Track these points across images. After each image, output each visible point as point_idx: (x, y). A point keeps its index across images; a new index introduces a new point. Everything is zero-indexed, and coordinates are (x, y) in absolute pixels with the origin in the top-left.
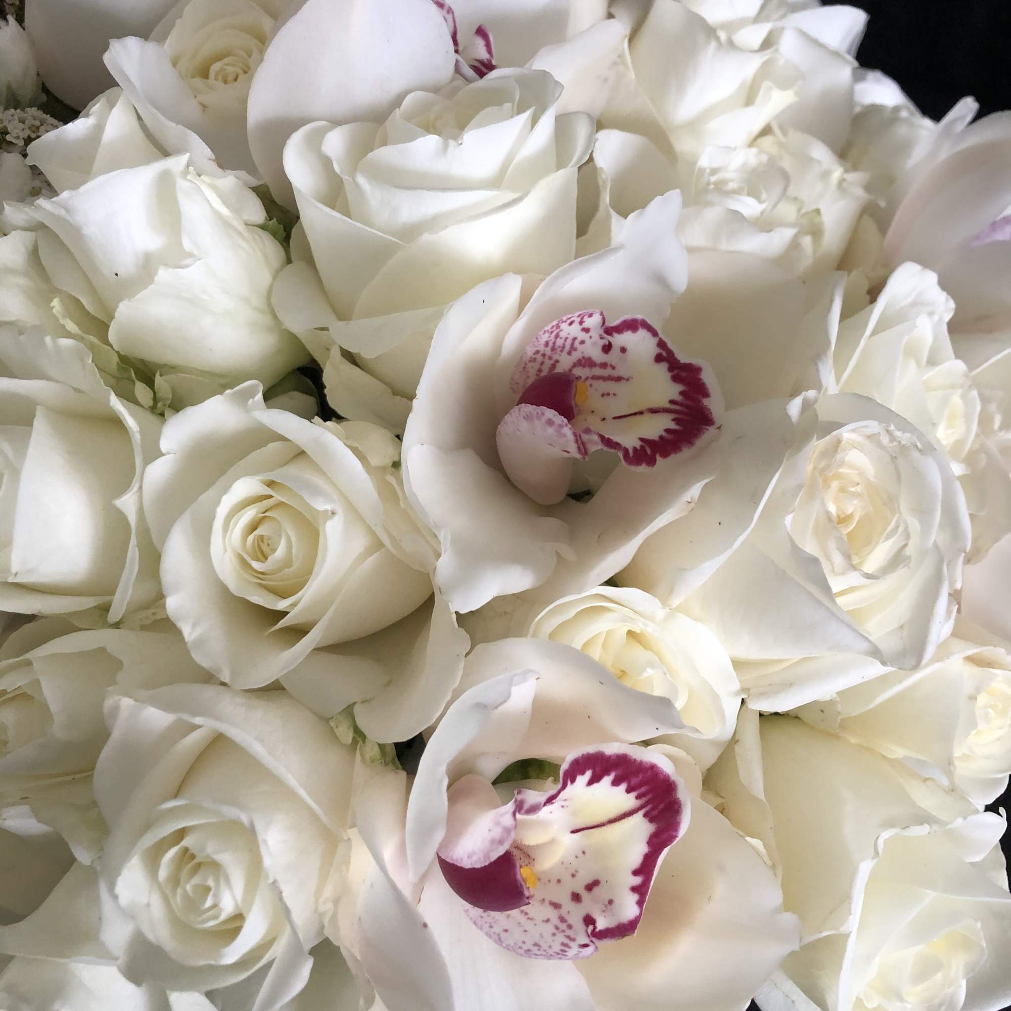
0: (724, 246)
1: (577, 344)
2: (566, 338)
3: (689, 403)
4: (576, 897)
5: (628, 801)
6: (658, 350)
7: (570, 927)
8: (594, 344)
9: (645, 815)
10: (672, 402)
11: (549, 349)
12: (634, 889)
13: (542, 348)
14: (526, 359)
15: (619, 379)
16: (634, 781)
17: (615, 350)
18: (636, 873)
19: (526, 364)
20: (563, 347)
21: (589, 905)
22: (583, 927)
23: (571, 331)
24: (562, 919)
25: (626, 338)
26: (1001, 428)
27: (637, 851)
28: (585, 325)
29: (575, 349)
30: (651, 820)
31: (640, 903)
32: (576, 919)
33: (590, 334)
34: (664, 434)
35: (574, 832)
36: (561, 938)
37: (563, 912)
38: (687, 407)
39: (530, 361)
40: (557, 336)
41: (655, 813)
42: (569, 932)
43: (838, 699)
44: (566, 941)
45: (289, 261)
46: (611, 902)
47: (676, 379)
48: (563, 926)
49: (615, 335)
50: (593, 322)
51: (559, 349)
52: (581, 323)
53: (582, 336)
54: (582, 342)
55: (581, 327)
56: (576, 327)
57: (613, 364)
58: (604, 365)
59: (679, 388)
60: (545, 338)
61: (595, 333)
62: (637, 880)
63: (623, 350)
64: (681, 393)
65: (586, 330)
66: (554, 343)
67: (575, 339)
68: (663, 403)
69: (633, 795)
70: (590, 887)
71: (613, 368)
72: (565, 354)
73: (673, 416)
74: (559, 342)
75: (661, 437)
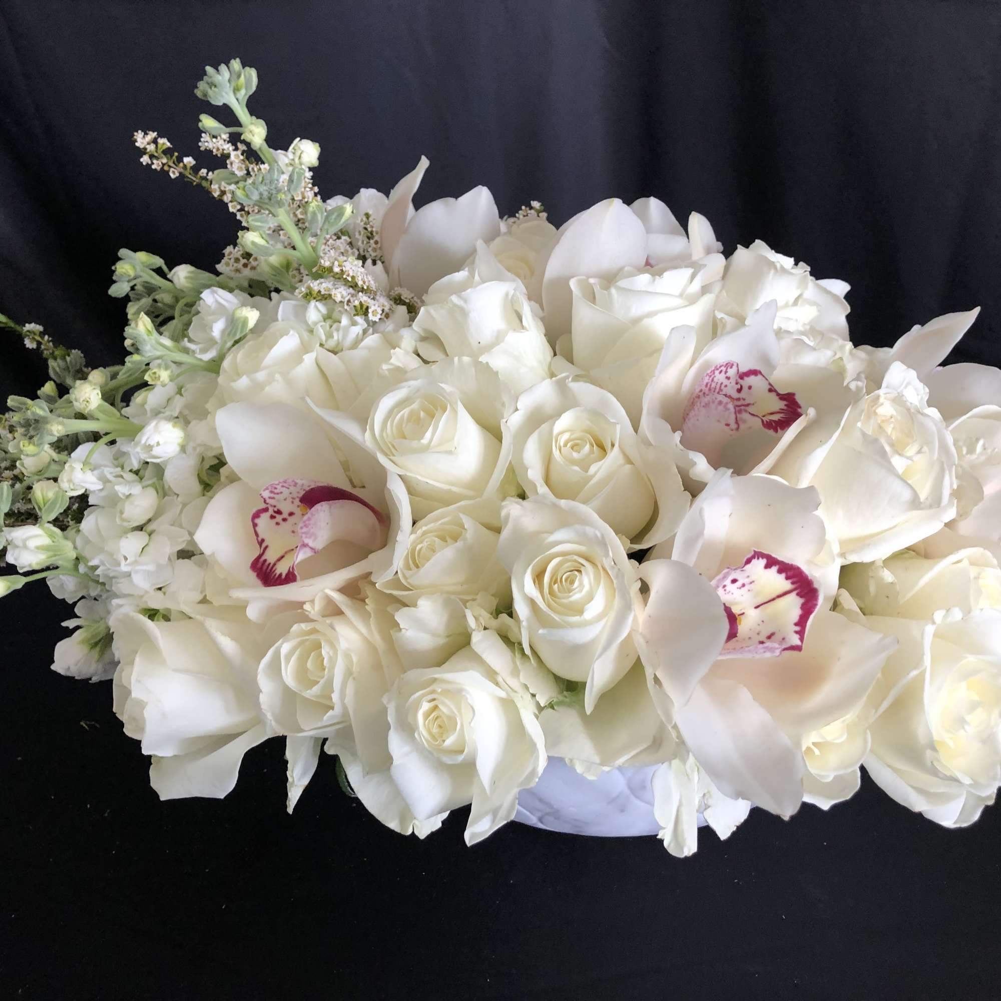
0: (793, 362)
1: (723, 387)
2: (717, 383)
3: (790, 409)
4: (762, 642)
5: (787, 585)
6: (769, 387)
8: (732, 387)
9: (798, 594)
10: (781, 409)
11: (707, 389)
12: (796, 633)
13: (703, 387)
14: (695, 395)
15: (748, 405)
16: (790, 574)
17: (745, 389)
18: (796, 624)
19: (694, 399)
20: (715, 389)
21: (771, 643)
23: (720, 378)
25: (752, 380)
26: (967, 454)
27: (795, 613)
28: (728, 374)
29: (722, 390)
30: (801, 597)
31: (801, 638)
33: (730, 380)
34: (779, 430)
35: (757, 607)
38: (790, 411)
39: (696, 397)
40: (713, 380)
41: (803, 593)
43: (896, 581)
45: (555, 354)
46: (783, 639)
47: (781, 400)
49: (746, 378)
50: (732, 372)
51: (713, 390)
52: (726, 372)
53: (726, 382)
54: (726, 386)
55: (725, 376)
56: (723, 375)
57: (744, 397)
58: (738, 399)
59: (784, 403)
60: (706, 380)
61: (733, 381)
62: (798, 628)
63: (750, 388)
64: (786, 405)
65: (728, 378)
66: (711, 385)
67: (722, 383)
69: (789, 581)
70: (769, 637)
71: (744, 400)
72: (716, 394)
74: (713, 385)
75: (779, 420)
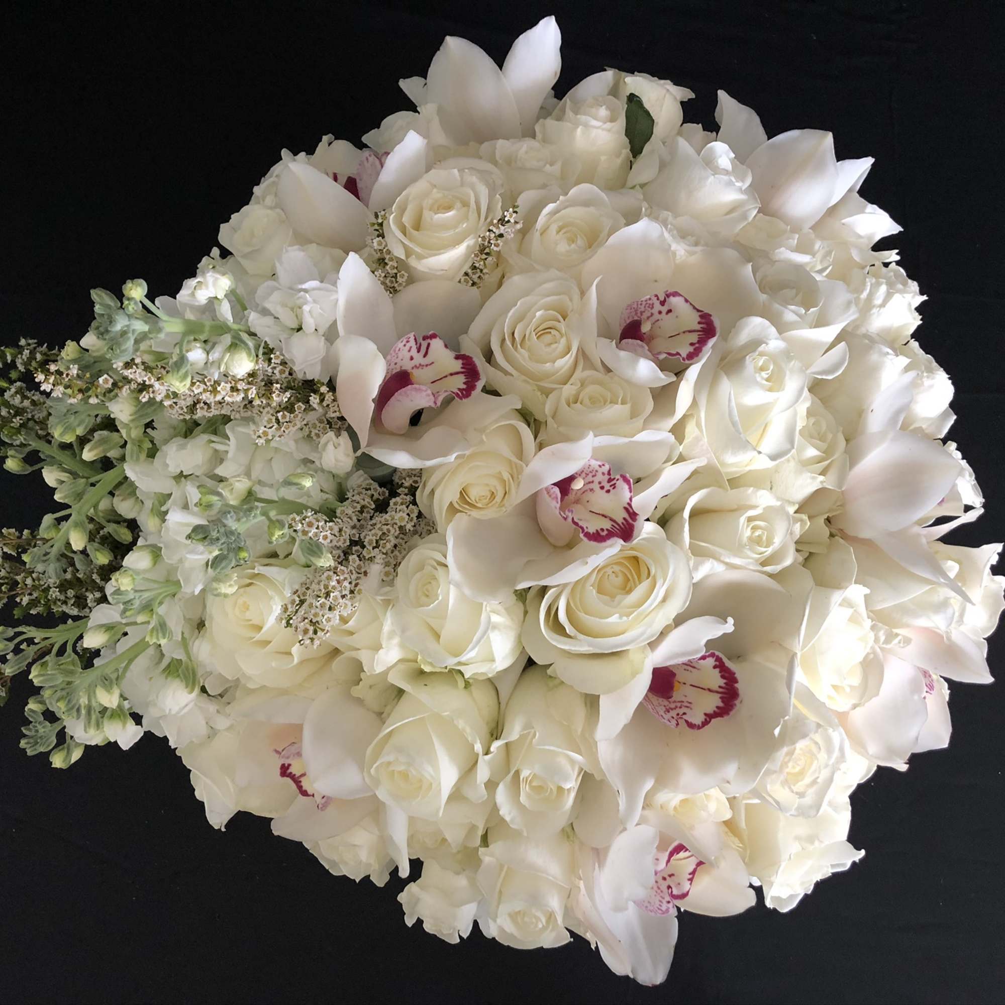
4: (664, 879)
7: (662, 892)
10: (720, 687)
12: (689, 880)
15: (694, 667)
18: (690, 874)
21: (669, 881)
22: (666, 890)
24: (659, 888)
31: (691, 884)
32: (664, 888)
34: (716, 709)
36: (658, 898)
37: (659, 884)
38: (727, 689)
42: (661, 894)
44: (661, 899)
46: (679, 883)
47: (723, 677)
48: (659, 891)
59: (725, 681)
62: (691, 876)
64: (725, 683)
68: (716, 688)
70: (670, 876)
73: (720, 695)
75: (714, 711)
